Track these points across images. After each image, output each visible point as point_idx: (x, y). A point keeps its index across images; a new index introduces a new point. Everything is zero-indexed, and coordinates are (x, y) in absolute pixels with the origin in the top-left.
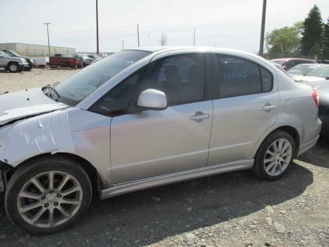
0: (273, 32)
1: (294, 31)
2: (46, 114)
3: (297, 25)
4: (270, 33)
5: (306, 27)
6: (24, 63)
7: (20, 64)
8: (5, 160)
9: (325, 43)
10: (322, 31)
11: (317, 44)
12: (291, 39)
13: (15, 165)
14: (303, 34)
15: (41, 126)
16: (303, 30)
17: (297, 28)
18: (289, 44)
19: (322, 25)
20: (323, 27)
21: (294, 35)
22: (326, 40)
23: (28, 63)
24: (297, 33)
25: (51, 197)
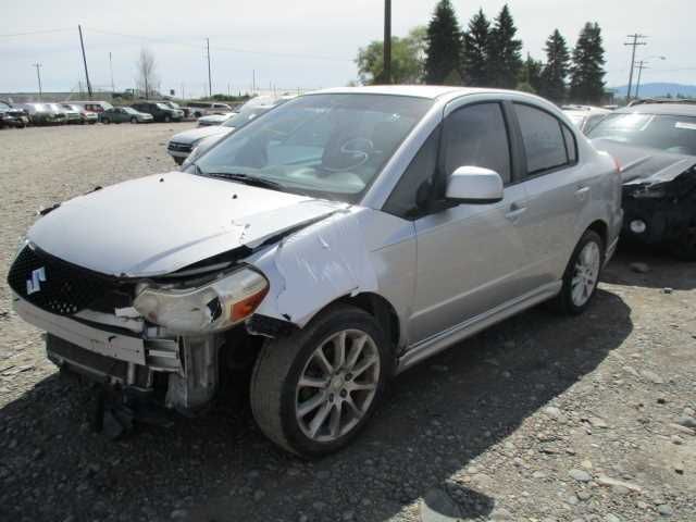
0: (370, 46)
1: (410, 47)
2: (317, 224)
3: (415, 33)
4: (366, 49)
5: (432, 39)
8: (286, 316)
9: (467, 69)
10: (462, 47)
11: (455, 71)
12: (406, 60)
13: (302, 324)
14: (426, 52)
15: (326, 245)
16: (426, 44)
17: (416, 39)
18: (403, 71)
19: (459, 35)
20: (462, 38)
21: (410, 54)
22: (468, 63)
24: (416, 50)
25: (337, 382)
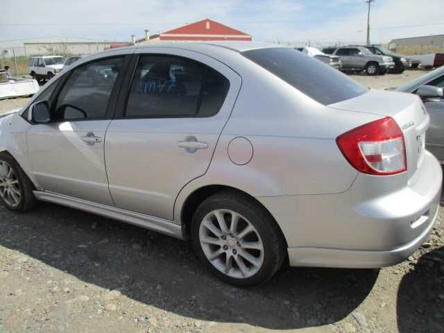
6: (386, 63)
7: (380, 64)
23: (393, 63)
